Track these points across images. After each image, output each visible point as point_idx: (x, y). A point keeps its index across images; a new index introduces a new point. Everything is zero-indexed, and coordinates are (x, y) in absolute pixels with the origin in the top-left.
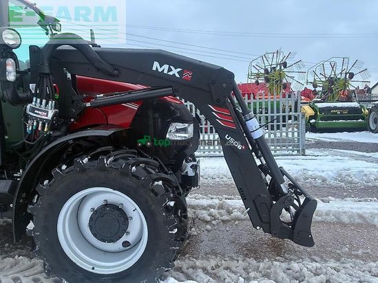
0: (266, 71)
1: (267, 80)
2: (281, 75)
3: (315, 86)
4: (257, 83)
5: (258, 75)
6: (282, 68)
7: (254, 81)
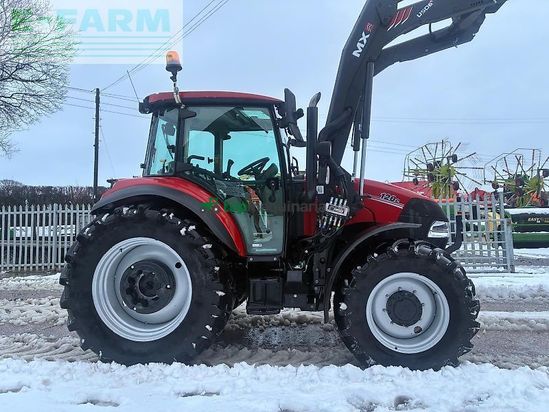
0: (429, 166)
1: (432, 178)
2: (449, 172)
3: (495, 186)
4: (416, 182)
5: (417, 172)
6: (451, 162)
7: (411, 179)
